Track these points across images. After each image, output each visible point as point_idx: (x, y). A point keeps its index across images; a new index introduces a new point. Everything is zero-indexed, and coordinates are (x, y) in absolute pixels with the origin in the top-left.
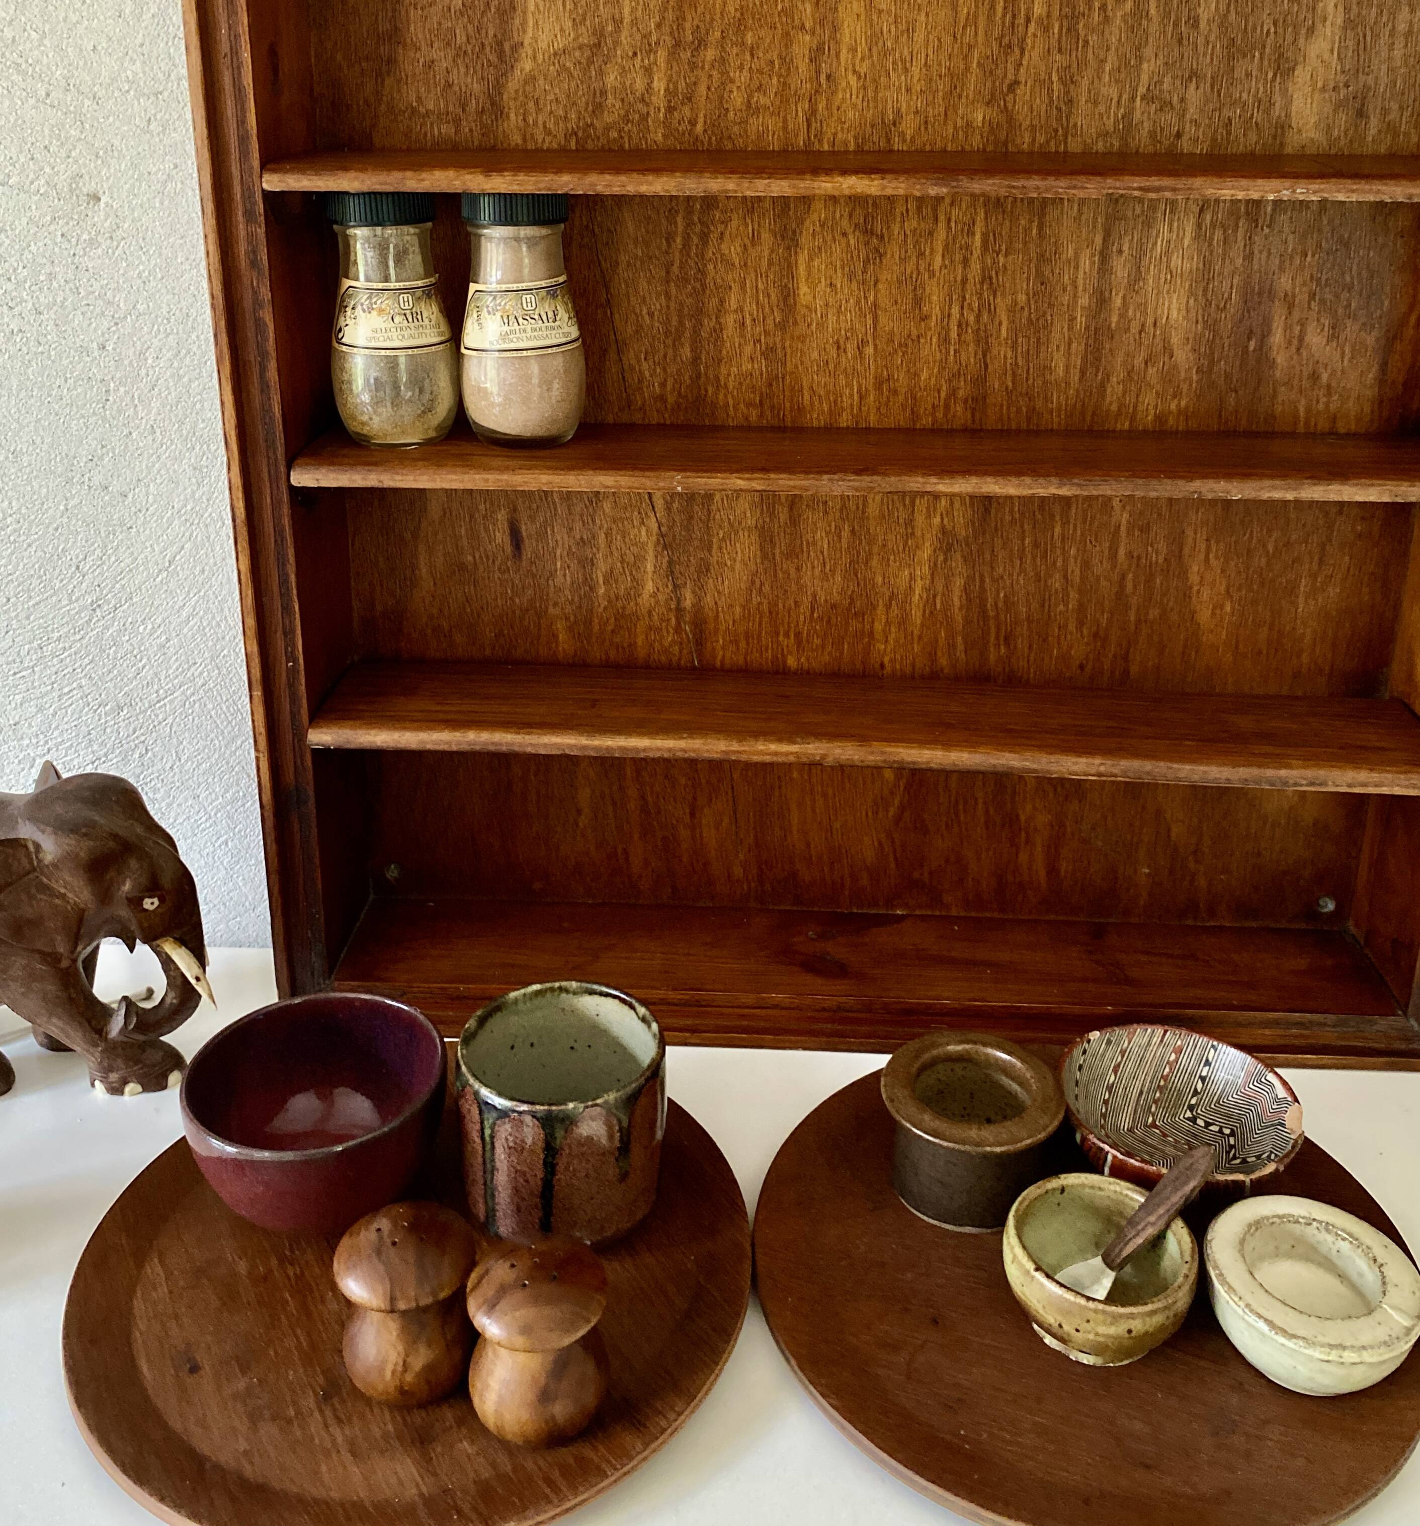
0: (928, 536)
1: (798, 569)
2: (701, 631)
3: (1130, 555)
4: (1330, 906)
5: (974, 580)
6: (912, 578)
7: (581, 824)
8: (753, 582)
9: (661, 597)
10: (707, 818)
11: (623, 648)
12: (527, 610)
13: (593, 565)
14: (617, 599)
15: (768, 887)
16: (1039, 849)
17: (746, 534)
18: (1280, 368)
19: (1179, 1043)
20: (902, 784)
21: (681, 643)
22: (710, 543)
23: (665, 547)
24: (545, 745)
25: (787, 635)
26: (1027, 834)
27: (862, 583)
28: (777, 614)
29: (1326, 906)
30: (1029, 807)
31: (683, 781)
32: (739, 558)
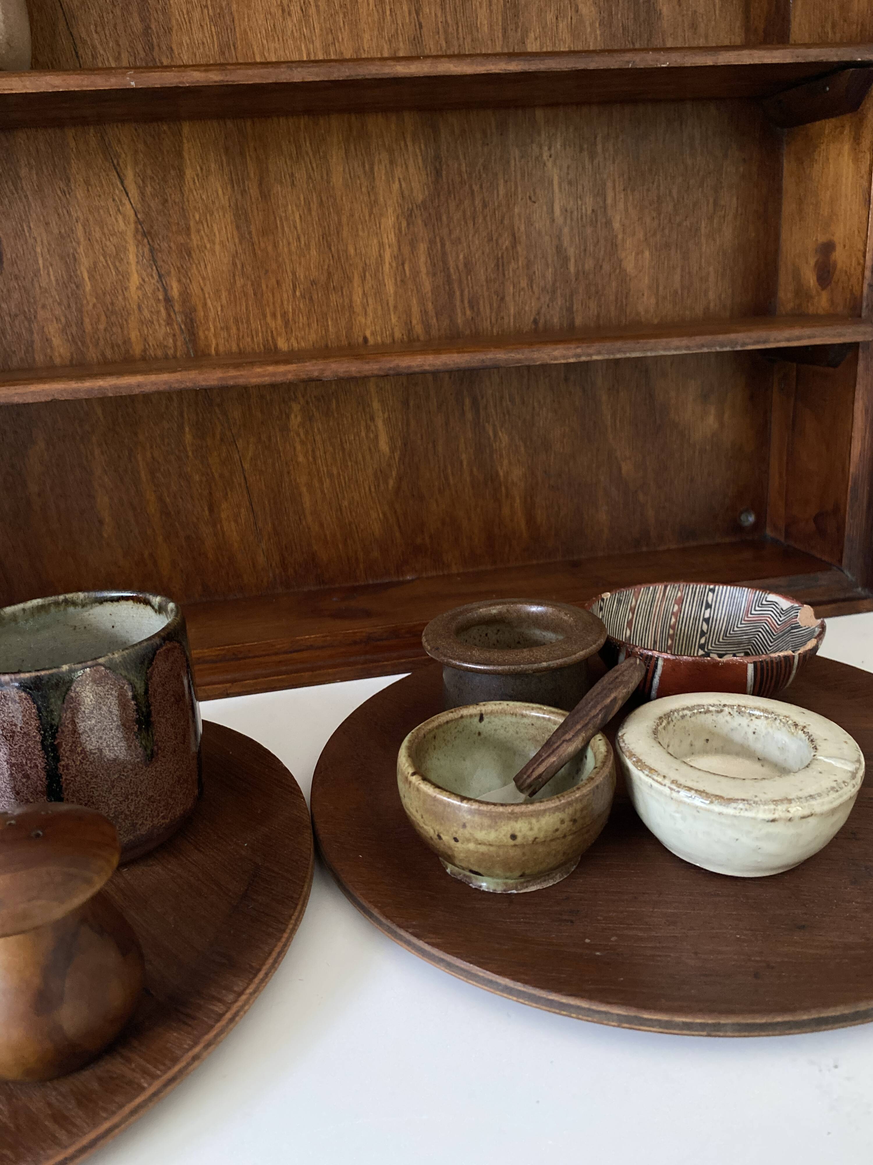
0: (389, 203)
1: (275, 246)
2: (191, 320)
3: (565, 211)
4: (752, 519)
5: (435, 243)
6: (381, 245)
7: (105, 535)
8: (234, 264)
9: (149, 289)
10: (225, 512)
11: (118, 346)
12: (16, 316)
13: (75, 259)
14: (104, 294)
15: (291, 571)
16: (518, 500)
17: (221, 214)
18: (665, 18)
19: (679, 594)
20: (397, 455)
21: (174, 335)
22: (188, 229)
23: (144, 235)
24: (33, 393)
25: (274, 315)
26: (507, 488)
27: (336, 256)
28: (262, 295)
29: (748, 520)
30: (506, 462)
31: (197, 478)
32: (217, 240)
